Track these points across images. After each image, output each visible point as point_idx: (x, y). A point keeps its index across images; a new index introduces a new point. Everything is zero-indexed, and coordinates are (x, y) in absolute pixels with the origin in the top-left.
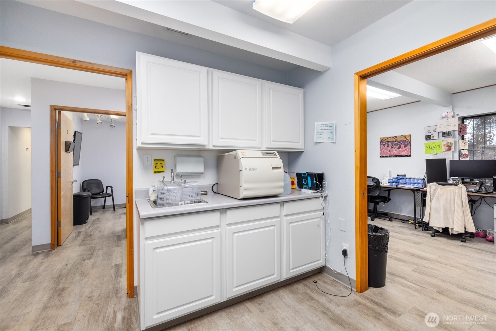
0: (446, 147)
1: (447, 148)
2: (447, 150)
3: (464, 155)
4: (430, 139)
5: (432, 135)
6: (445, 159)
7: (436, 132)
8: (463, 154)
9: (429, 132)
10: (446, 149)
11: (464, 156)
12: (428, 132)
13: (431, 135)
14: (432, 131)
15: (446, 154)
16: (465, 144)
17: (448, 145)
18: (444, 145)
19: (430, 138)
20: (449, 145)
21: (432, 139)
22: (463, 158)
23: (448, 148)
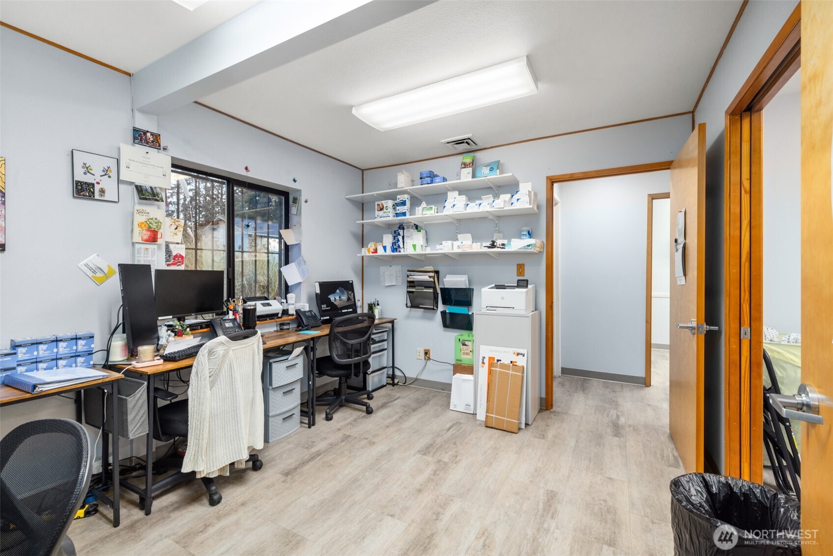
0: (145, 232)
1: (147, 234)
2: (146, 241)
3: (176, 256)
4: (91, 196)
5: (98, 183)
6: (150, 265)
7: (110, 177)
8: (174, 254)
9: (87, 170)
10: (145, 237)
11: (174, 259)
12: (83, 170)
13: (94, 182)
14: (97, 170)
15: (143, 251)
16: (176, 228)
17: (151, 225)
18: (140, 225)
19: (93, 193)
20: (154, 226)
21: (97, 196)
22: (173, 264)
23: (149, 233)
